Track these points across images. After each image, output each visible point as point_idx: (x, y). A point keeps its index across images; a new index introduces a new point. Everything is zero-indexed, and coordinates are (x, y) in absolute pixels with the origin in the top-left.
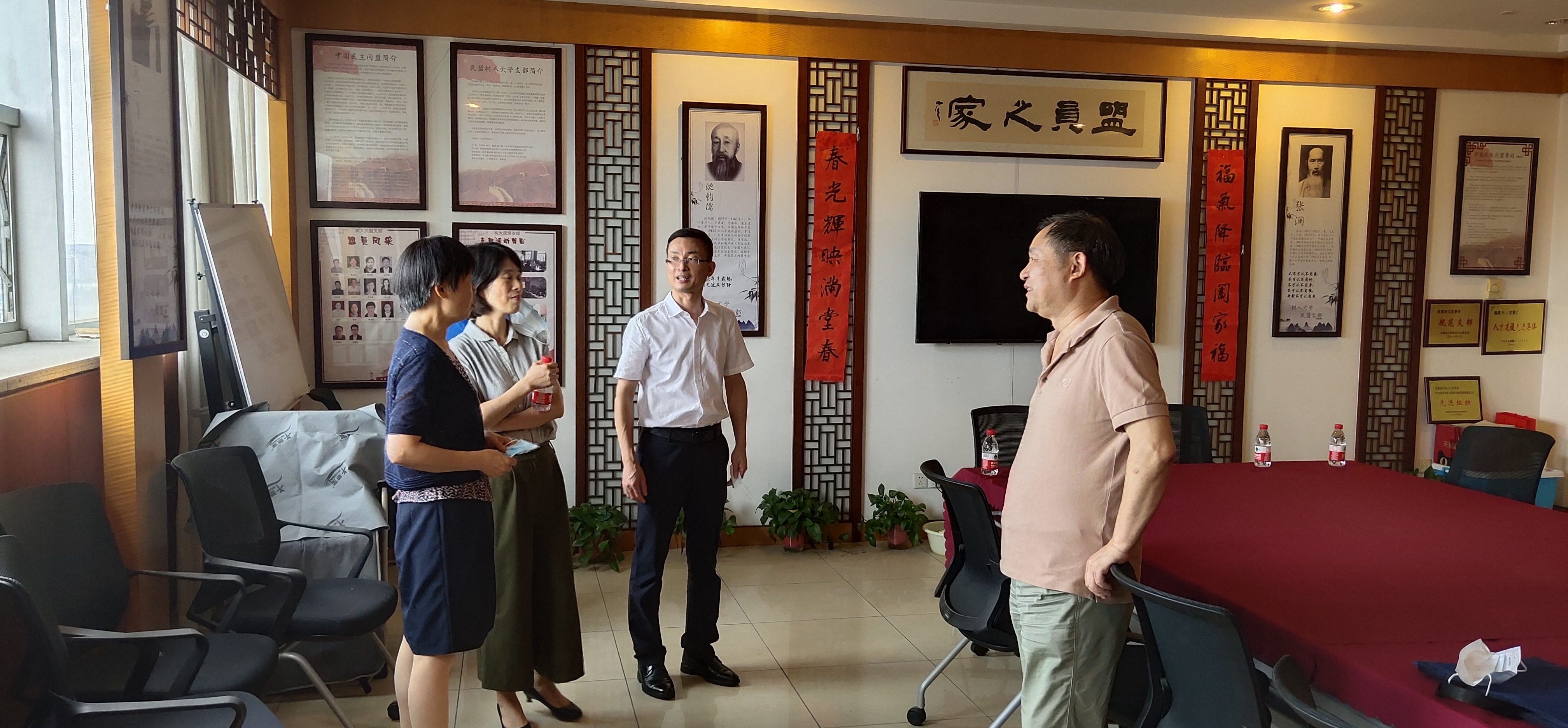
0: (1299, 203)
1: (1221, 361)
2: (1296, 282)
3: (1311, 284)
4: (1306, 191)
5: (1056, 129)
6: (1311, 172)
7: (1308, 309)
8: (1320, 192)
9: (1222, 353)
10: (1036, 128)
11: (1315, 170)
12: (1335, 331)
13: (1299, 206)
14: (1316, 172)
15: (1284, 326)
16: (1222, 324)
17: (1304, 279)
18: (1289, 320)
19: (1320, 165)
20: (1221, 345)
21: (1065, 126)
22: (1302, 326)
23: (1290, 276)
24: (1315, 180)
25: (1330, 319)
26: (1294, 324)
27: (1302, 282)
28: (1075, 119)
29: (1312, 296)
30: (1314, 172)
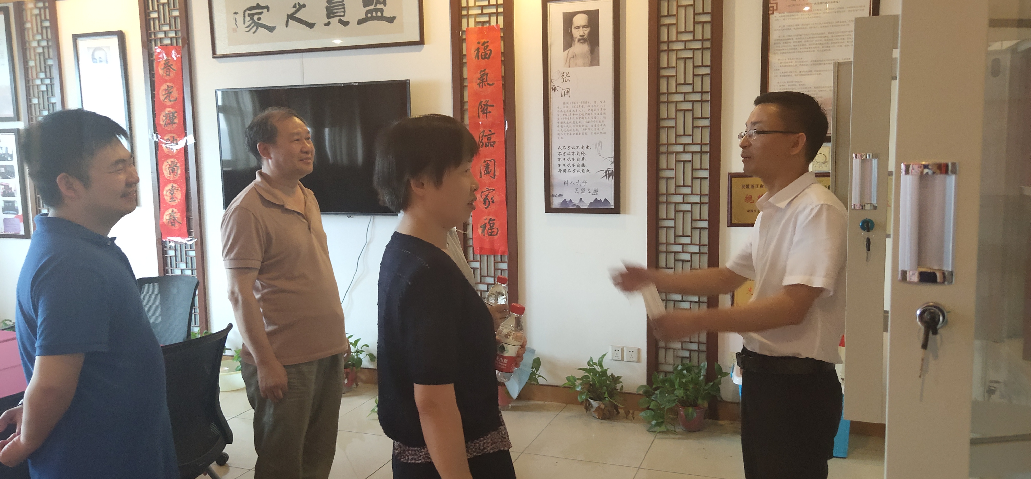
0: (565, 74)
1: (491, 235)
2: (567, 157)
3: (583, 158)
4: (571, 60)
5: (327, 24)
6: (577, 40)
7: (583, 185)
8: (588, 61)
9: (492, 228)
10: (311, 25)
11: (580, 38)
12: (613, 207)
13: (565, 76)
14: (583, 40)
15: (556, 202)
16: (490, 200)
17: (576, 153)
18: (562, 195)
19: (586, 31)
20: (491, 220)
21: (334, 21)
22: (576, 202)
23: (560, 150)
24: (581, 49)
25: (607, 194)
26: (568, 200)
27: (573, 156)
28: (342, 14)
29: (586, 171)
30: (579, 40)
